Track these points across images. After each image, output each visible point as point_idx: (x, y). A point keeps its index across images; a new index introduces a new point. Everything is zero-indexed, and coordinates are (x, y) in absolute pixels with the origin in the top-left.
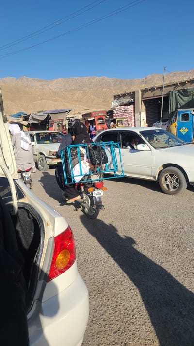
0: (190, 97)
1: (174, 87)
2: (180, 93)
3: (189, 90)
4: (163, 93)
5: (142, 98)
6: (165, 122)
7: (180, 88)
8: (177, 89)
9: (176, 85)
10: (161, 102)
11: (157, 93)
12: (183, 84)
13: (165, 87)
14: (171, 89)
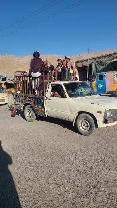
0: (104, 66)
1: (95, 60)
2: (98, 63)
3: (103, 62)
4: (88, 64)
5: (76, 66)
6: (90, 80)
7: (98, 60)
8: (96, 61)
9: (96, 59)
10: (87, 68)
11: (85, 63)
12: (100, 58)
13: (89, 60)
14: (93, 61)
